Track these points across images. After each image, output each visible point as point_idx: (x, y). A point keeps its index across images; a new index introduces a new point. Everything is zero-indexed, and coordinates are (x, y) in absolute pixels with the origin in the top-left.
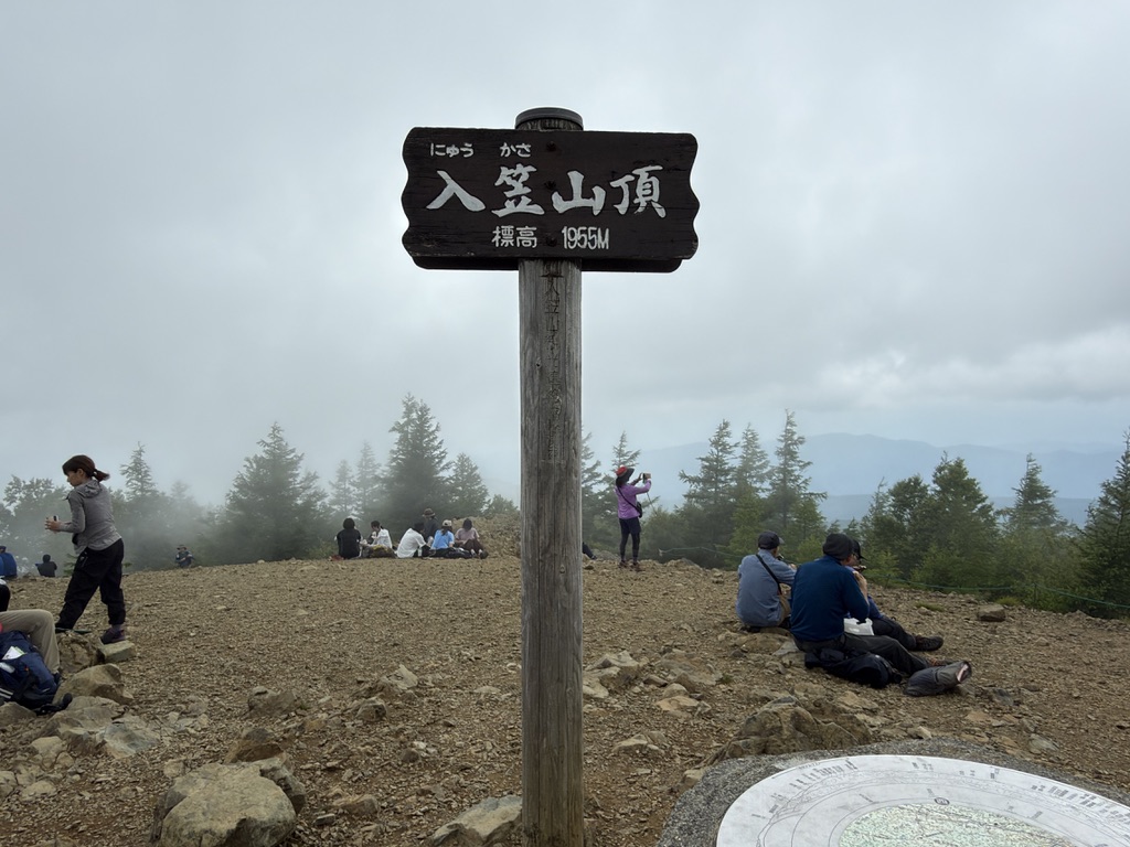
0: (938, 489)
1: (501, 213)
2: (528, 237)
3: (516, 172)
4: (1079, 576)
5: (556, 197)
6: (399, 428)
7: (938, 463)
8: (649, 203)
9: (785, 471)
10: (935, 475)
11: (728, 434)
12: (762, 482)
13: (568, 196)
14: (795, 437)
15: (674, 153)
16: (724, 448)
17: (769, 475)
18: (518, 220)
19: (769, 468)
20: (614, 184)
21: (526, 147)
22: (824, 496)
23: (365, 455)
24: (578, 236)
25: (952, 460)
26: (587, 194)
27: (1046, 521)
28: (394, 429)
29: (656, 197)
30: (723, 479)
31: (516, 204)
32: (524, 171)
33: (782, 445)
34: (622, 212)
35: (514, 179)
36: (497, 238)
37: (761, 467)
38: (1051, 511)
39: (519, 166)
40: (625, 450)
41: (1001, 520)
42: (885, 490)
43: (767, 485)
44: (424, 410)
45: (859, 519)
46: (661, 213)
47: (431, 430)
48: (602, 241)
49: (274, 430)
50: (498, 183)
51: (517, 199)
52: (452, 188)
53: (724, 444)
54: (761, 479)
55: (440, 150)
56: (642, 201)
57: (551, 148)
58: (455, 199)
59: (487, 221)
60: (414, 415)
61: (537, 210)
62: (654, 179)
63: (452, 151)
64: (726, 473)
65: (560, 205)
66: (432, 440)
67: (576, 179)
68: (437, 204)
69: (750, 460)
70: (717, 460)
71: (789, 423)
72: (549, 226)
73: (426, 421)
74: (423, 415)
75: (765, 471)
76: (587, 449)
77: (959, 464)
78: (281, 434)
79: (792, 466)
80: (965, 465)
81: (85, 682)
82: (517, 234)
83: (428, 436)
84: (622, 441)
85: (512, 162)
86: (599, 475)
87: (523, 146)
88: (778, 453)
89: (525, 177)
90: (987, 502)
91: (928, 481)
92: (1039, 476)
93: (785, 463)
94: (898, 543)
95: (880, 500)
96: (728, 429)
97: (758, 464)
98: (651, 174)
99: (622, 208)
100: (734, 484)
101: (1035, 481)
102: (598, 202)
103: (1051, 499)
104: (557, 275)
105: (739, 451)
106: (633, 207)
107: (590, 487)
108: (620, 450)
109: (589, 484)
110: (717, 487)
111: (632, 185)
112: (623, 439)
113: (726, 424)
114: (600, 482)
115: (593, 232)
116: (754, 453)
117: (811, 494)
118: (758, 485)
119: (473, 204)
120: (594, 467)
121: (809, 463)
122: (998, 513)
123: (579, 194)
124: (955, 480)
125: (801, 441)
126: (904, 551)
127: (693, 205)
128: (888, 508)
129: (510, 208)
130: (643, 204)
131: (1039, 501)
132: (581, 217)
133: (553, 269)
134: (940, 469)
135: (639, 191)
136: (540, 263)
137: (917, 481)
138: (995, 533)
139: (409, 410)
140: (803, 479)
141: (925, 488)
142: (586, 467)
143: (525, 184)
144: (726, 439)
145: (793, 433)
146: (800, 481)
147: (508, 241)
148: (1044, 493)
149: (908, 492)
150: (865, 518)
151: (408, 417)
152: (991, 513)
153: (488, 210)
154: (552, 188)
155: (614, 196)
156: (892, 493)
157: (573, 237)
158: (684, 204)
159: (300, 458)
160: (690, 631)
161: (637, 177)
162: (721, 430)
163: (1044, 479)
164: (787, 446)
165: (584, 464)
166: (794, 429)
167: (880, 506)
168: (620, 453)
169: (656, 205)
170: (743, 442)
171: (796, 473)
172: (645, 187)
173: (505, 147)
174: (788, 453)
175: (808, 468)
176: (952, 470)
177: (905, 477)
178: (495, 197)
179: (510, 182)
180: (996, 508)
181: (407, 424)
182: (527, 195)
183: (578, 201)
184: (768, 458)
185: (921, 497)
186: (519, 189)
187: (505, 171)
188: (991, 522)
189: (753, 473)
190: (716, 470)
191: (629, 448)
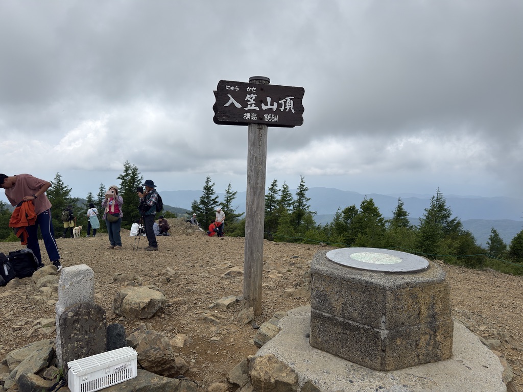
0: (362, 211)
1: (246, 109)
2: (254, 117)
3: (251, 96)
4: (415, 245)
5: (263, 105)
6: (123, 178)
7: (363, 200)
8: (290, 108)
9: (299, 201)
10: (361, 205)
11: (276, 185)
12: (290, 206)
13: (266, 105)
14: (304, 188)
15: (298, 93)
16: (274, 191)
17: (293, 203)
18: (251, 111)
19: (293, 201)
20: (280, 102)
21: (255, 89)
22: (315, 213)
23: (102, 190)
24: (269, 117)
25: (368, 199)
26: (272, 104)
27: (405, 226)
28: (119, 178)
29: (292, 107)
30: (273, 204)
31: (251, 106)
32: (254, 96)
33: (299, 191)
34: (282, 110)
35: (251, 98)
36: (245, 116)
37: (289, 200)
38: (407, 222)
39: (252, 94)
40: (230, 191)
41: (387, 225)
42: (340, 211)
43: (291, 208)
44: (135, 170)
45: (329, 224)
46: (293, 111)
47: (138, 179)
48: (276, 119)
49: (57, 176)
50: (246, 100)
51: (251, 105)
52: (232, 100)
53: (274, 190)
54: (289, 205)
55: (229, 88)
56: (288, 107)
57: (262, 90)
58: (233, 103)
59: (242, 111)
60: (130, 172)
61: (257, 108)
62: (291, 101)
63: (232, 88)
64: (275, 202)
65: (264, 107)
66: (139, 184)
67: (269, 99)
68: (227, 105)
69: (285, 197)
70: (271, 197)
71: (302, 181)
72: (260, 113)
73: (136, 175)
74: (134, 172)
75: (291, 202)
76: (212, 190)
77: (371, 201)
78: (61, 179)
79: (302, 200)
80: (373, 201)
81: (45, 271)
82: (251, 116)
83: (137, 182)
84: (229, 187)
85: (250, 93)
86: (217, 202)
87: (254, 88)
88: (297, 194)
89: (254, 98)
90: (382, 217)
91: (358, 207)
92: (403, 207)
93: (300, 199)
94: (345, 233)
95: (338, 216)
96: (277, 183)
97: (288, 199)
98: (291, 99)
99: (282, 109)
100: (278, 207)
101: (401, 209)
102: (275, 107)
103: (407, 217)
104: (262, 129)
105: (281, 193)
106: (285, 109)
107: (213, 208)
108: (228, 191)
109: (213, 206)
110: (271, 208)
111: (285, 102)
112: (229, 186)
113: (276, 181)
114: (218, 205)
115: (273, 116)
116: (287, 194)
117: (310, 212)
118: (288, 208)
119: (238, 105)
120: (216, 198)
121: (309, 199)
122: (386, 221)
123: (270, 105)
124: (369, 207)
125: (307, 189)
126: (348, 237)
127: (302, 110)
128: (341, 219)
129: (249, 107)
130: (288, 108)
131: (403, 217)
132: (270, 111)
133: (260, 127)
134: (363, 203)
135: (287, 104)
136: (257, 125)
137: (354, 207)
138: (384, 230)
139: (127, 169)
140: (307, 206)
141: (357, 210)
142: (212, 199)
143: (254, 100)
144: (275, 188)
145: (304, 186)
146: (306, 207)
147: (248, 118)
148: (405, 214)
149: (350, 211)
150: (332, 223)
151: (126, 172)
152: (383, 221)
153: (243, 107)
154: (262, 102)
155: (280, 105)
156: (343, 212)
157: (267, 118)
158: (300, 109)
159: (70, 191)
160: (272, 257)
161: (287, 100)
162: (274, 183)
163: (404, 208)
164: (301, 191)
165: (211, 197)
166: (304, 184)
167: (338, 218)
168: (228, 192)
169: (292, 109)
170: (282, 189)
171: (304, 203)
172: (289, 103)
173: (248, 88)
174: (301, 194)
175: (309, 201)
176: (368, 203)
177: (349, 205)
178: (245, 103)
179: (249, 99)
180: (385, 219)
181: (126, 176)
182: (254, 104)
183: (269, 107)
184: (293, 196)
185: (355, 214)
186: (252, 102)
187: (248, 96)
188: (383, 225)
189: (286, 202)
190: (271, 201)
191: (232, 190)
